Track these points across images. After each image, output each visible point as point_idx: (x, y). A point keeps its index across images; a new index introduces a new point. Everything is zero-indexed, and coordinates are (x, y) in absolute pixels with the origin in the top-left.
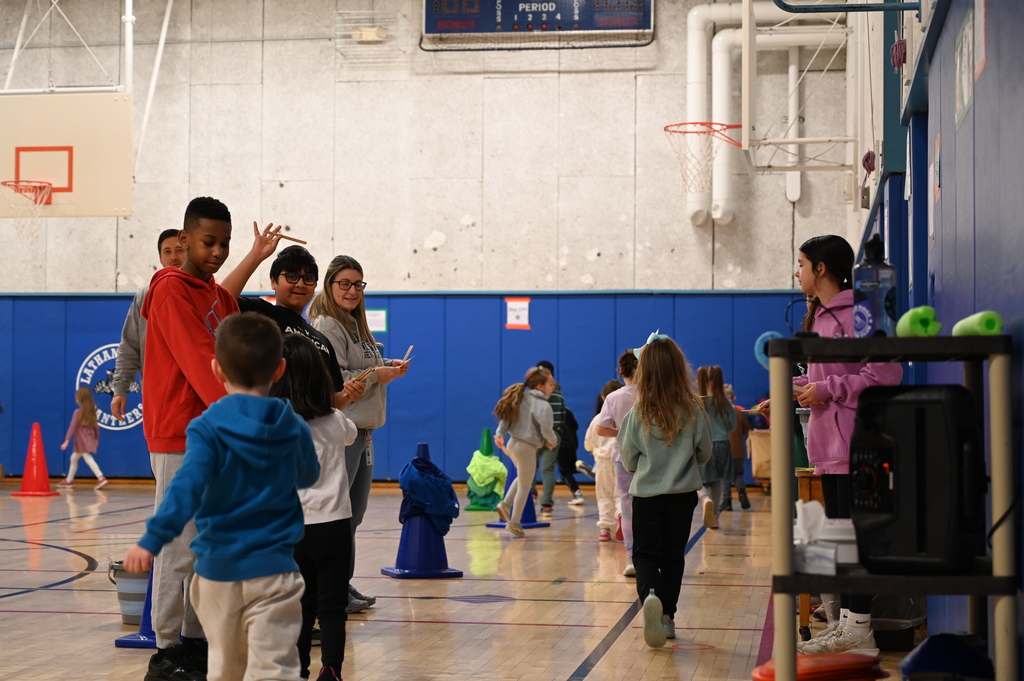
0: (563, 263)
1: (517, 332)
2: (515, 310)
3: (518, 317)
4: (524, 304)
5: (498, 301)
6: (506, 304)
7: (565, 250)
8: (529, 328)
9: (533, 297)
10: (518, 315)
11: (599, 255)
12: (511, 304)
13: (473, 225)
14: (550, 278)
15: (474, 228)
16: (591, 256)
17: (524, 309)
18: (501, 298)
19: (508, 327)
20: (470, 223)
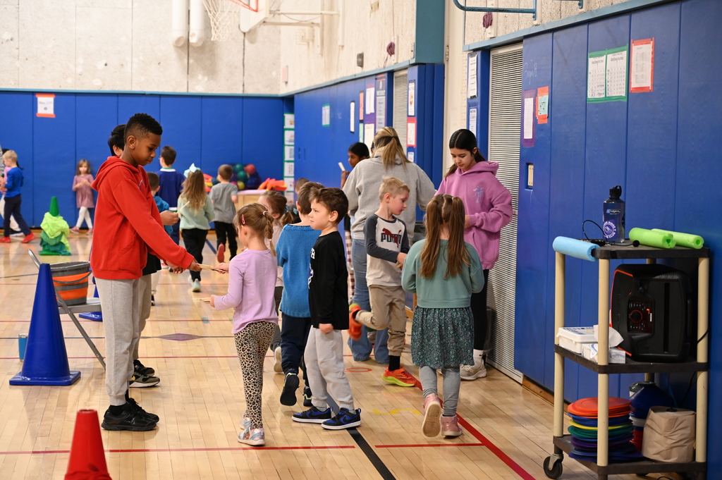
0: (79, 70)
1: (45, 119)
2: (44, 103)
3: (46, 109)
4: (51, 99)
5: (31, 96)
6: (37, 99)
7: (81, 60)
8: (54, 117)
9: (58, 95)
10: (46, 107)
11: (106, 65)
12: (40, 99)
13: (11, 40)
14: (70, 81)
15: (12, 42)
16: (101, 65)
17: (51, 103)
18: (33, 94)
19: (38, 116)
20: (9, 38)
